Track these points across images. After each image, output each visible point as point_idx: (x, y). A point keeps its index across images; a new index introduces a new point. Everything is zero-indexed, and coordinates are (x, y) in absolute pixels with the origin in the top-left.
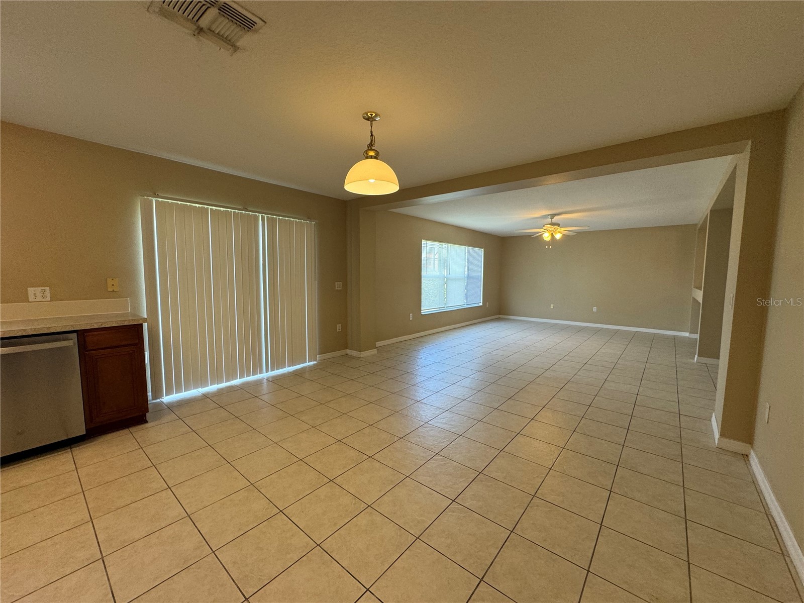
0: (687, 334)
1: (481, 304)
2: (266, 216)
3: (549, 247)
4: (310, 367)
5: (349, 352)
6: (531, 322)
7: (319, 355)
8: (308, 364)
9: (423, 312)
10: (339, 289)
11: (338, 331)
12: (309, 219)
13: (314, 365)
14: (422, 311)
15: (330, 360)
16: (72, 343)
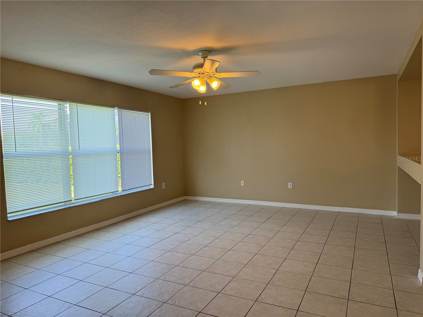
0: (394, 214)
1: (152, 187)
3: (203, 103)
6: (220, 204)
9: (11, 217)
14: (8, 215)
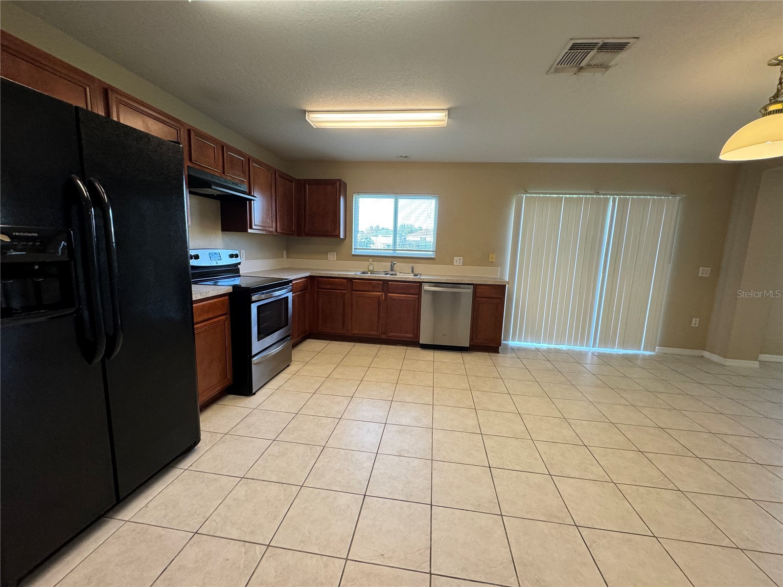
2: (617, 197)
4: (644, 356)
5: (706, 354)
7: (658, 346)
8: (642, 352)
10: (704, 275)
11: (693, 325)
12: (673, 193)
13: (650, 356)
15: (674, 356)
16: (470, 291)
